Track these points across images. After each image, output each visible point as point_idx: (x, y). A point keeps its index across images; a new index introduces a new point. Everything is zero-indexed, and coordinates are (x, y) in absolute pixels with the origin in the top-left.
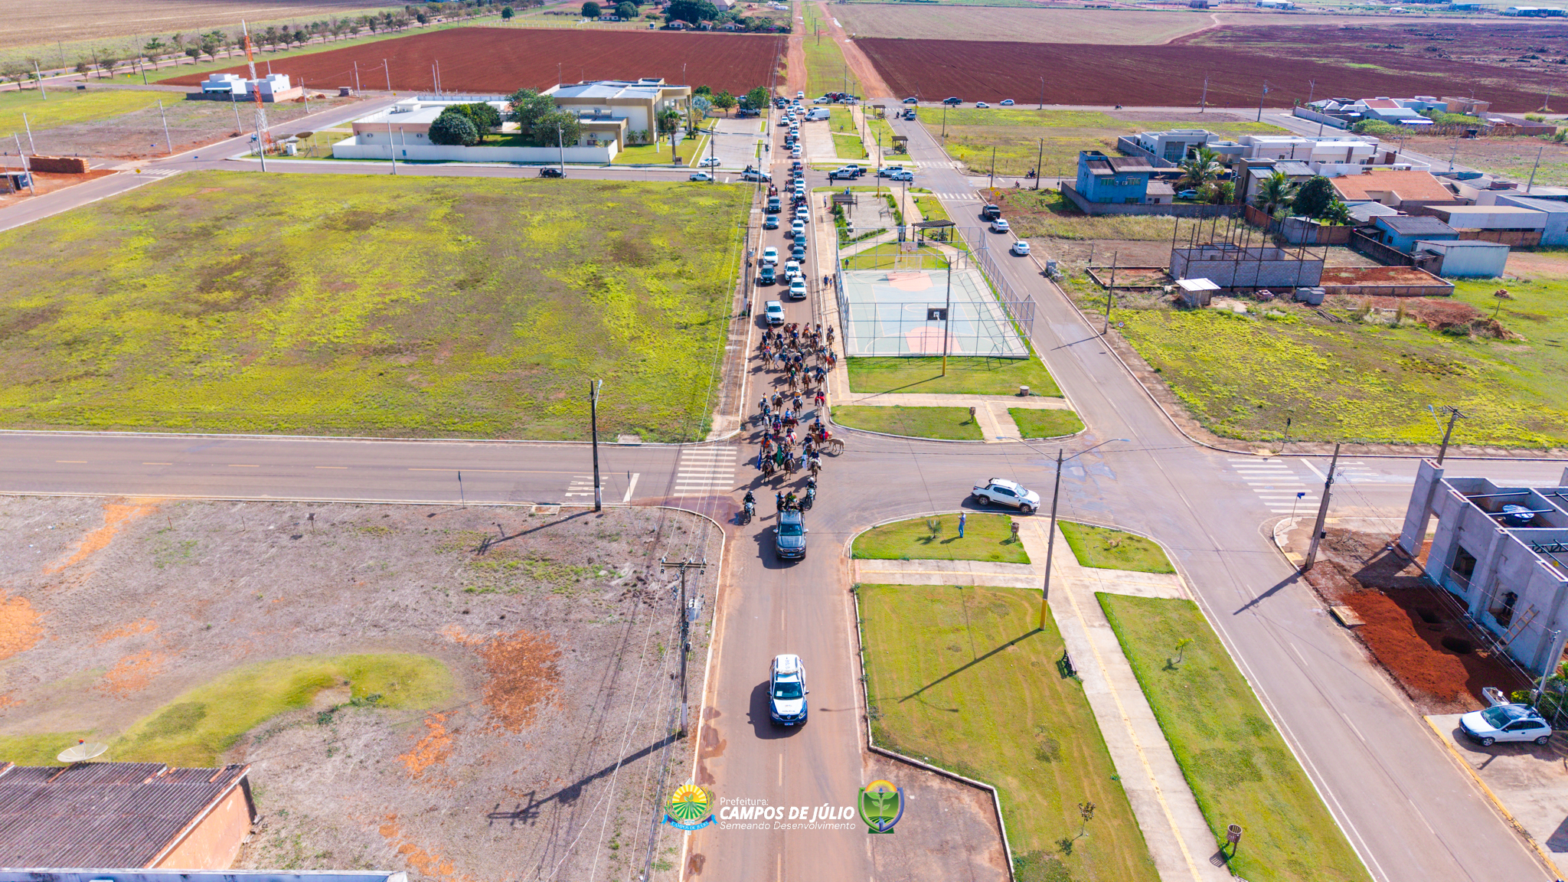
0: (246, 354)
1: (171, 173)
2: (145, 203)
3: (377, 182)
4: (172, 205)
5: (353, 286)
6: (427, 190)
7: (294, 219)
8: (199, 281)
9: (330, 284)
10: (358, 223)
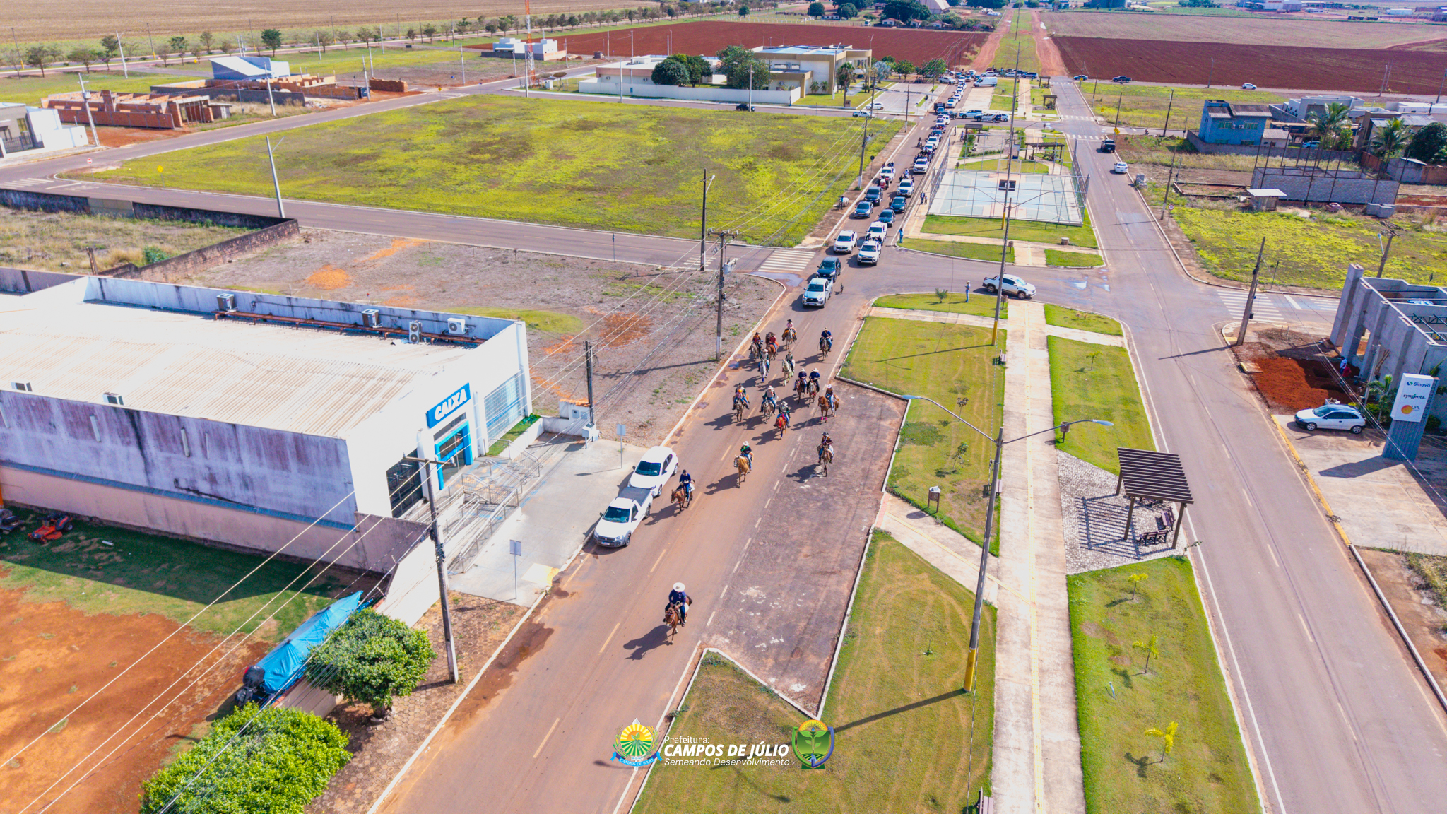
0: (493, 183)
1: (462, 95)
2: (443, 109)
3: (607, 106)
4: (459, 111)
5: (574, 157)
6: (642, 112)
7: (541, 122)
8: (469, 148)
9: (557, 156)
10: (586, 126)
